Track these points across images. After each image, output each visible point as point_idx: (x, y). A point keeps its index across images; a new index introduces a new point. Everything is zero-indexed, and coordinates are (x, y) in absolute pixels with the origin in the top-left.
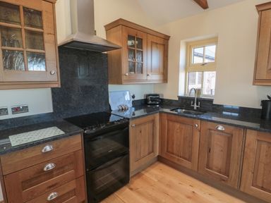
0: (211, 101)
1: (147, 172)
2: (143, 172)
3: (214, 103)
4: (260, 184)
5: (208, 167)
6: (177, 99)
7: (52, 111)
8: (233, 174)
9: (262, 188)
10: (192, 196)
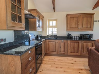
0: (56, 35)
1: (44, 59)
2: (43, 59)
3: (57, 36)
4: (71, 52)
5: (60, 52)
6: (47, 36)
7: (14, 41)
8: (66, 51)
9: (72, 52)
10: (59, 60)
